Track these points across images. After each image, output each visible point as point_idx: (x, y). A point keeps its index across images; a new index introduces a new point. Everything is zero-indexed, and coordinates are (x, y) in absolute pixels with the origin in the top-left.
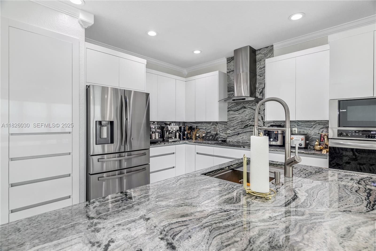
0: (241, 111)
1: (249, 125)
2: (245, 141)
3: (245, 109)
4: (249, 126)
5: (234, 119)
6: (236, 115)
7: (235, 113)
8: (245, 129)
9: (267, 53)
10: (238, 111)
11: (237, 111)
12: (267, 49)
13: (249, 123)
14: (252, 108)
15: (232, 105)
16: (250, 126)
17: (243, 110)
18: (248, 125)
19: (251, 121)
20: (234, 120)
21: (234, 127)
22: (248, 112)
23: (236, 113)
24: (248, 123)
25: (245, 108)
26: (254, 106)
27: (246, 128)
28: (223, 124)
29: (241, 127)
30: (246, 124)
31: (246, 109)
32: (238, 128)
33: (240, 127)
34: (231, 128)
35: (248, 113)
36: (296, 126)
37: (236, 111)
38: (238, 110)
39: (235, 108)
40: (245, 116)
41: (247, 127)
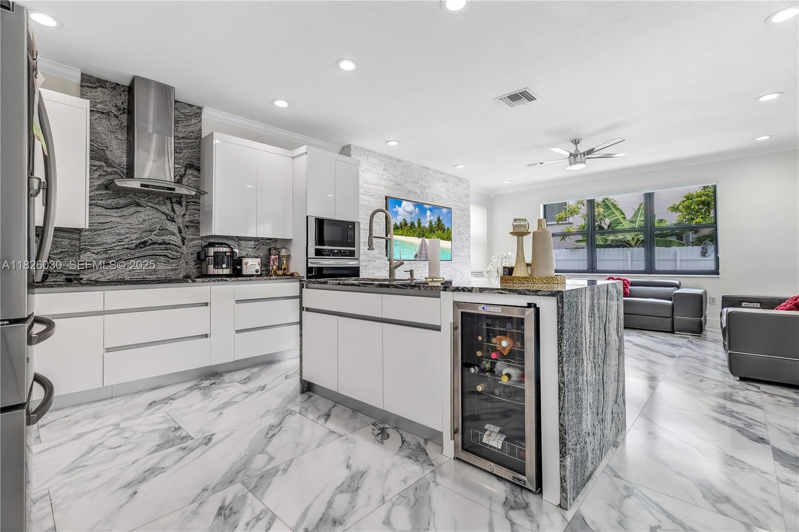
0: (126, 211)
1: (150, 242)
2: (138, 276)
3: (139, 209)
4: (148, 244)
5: (106, 226)
6: (114, 219)
7: (111, 214)
8: (140, 250)
9: (191, 116)
10: (117, 210)
11: (115, 210)
12: (190, 108)
13: (150, 237)
14: (157, 209)
15: (97, 192)
16: (153, 243)
17: (133, 209)
18: (147, 242)
19: (153, 234)
20: (104, 229)
21: (106, 246)
22: (148, 216)
23: (109, 212)
24: (147, 239)
25: (138, 205)
26: (162, 204)
27: (141, 248)
28: (65, 238)
29: (126, 246)
30: (142, 240)
31: (143, 208)
32: (118, 248)
33: (124, 245)
34: (94, 248)
35: (147, 218)
36: (236, 245)
37: (114, 208)
38: (117, 208)
39: (109, 201)
40: (137, 223)
41: (143, 246)
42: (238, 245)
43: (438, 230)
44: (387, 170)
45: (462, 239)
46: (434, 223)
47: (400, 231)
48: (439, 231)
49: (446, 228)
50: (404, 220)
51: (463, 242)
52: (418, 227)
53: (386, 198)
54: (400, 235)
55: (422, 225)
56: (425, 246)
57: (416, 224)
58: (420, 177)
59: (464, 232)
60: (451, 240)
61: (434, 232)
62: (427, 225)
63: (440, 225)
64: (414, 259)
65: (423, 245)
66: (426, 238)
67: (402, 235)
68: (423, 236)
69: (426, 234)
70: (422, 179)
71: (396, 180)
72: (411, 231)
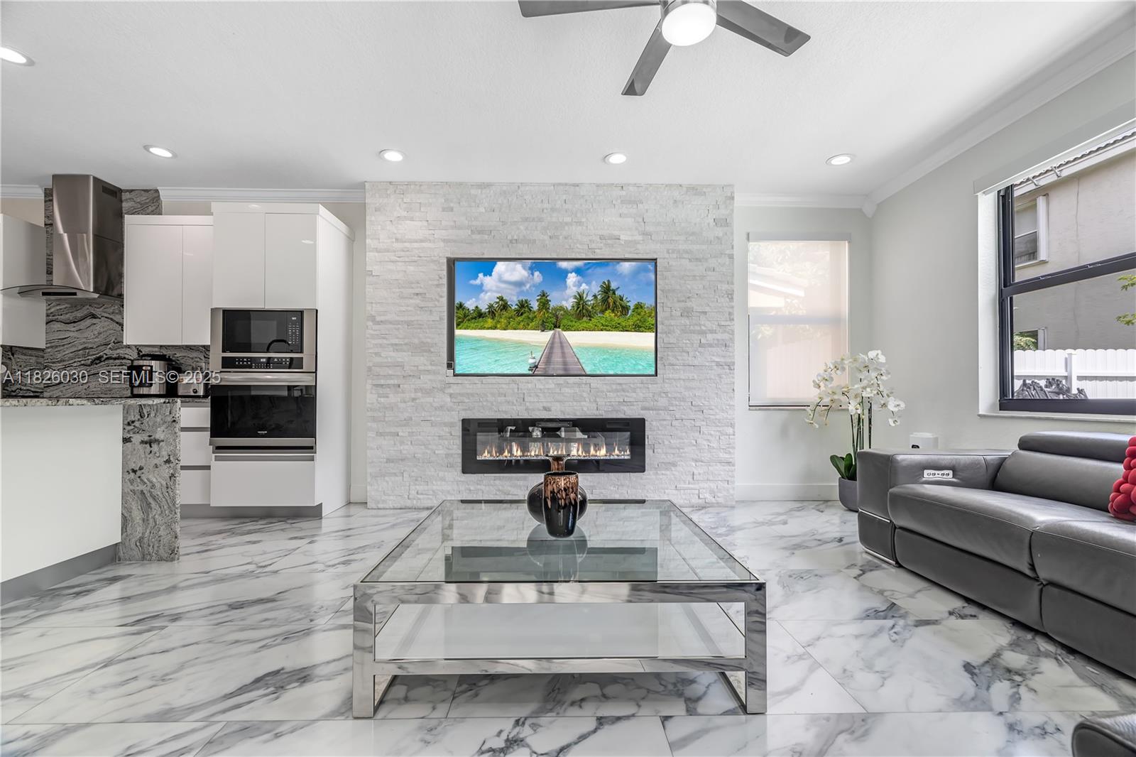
0: (83, 324)
1: (105, 357)
2: (93, 394)
3: (94, 321)
4: (103, 359)
5: (65, 342)
6: (72, 334)
7: (68, 329)
8: (95, 366)
9: (146, 203)
10: (75, 325)
11: (72, 324)
12: (147, 194)
13: (105, 352)
14: (112, 319)
15: (58, 308)
16: (107, 359)
17: (89, 322)
18: (102, 357)
19: (108, 347)
20: (63, 345)
21: (65, 363)
22: (103, 327)
23: (70, 327)
24: (101, 354)
25: (94, 316)
26: (117, 313)
27: (96, 364)
28: (32, 356)
29: (82, 362)
30: (98, 356)
31: (98, 320)
32: (75, 364)
33: (80, 361)
34: (55, 365)
35: (102, 330)
36: (203, 358)
37: (71, 323)
38: (74, 322)
39: (68, 316)
40: (93, 336)
41: (98, 361)
42: (205, 357)
43: (603, 312)
44: (452, 210)
45: (700, 325)
46: (590, 298)
47: (490, 322)
48: (608, 314)
49: (632, 305)
50: (501, 299)
51: (703, 333)
52: (540, 310)
53: (451, 263)
54: (488, 329)
55: (552, 304)
56: (562, 347)
57: (535, 305)
58: (546, 205)
59: (707, 309)
60: (654, 328)
61: (590, 316)
62: (569, 304)
63: (611, 300)
64: (531, 372)
65: (557, 345)
66: (563, 330)
67: (495, 328)
68: (555, 327)
69: (565, 322)
70: (553, 210)
71: (474, 223)
72: (520, 318)
